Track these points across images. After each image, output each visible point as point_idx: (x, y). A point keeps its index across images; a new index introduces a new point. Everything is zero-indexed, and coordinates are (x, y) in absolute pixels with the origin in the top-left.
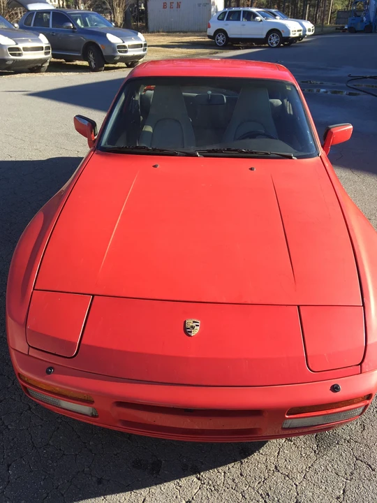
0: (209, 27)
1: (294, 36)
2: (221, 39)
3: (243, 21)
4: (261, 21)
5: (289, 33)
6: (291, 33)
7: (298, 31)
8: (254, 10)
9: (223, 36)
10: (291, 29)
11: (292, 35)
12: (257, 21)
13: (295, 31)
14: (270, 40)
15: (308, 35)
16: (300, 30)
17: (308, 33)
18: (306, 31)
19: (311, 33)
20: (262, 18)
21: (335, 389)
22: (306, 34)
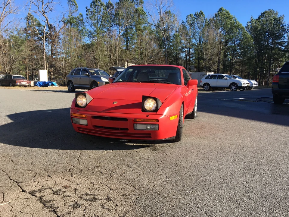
0: (201, 82)
1: (244, 86)
2: (207, 87)
3: (218, 79)
4: (227, 79)
5: (242, 85)
6: (243, 84)
7: (247, 84)
8: (223, 75)
9: (208, 86)
10: (243, 83)
11: (243, 85)
12: (224, 79)
13: (245, 84)
14: (232, 87)
15: (254, 87)
16: (248, 84)
17: (254, 86)
18: (253, 85)
19: (256, 86)
20: (227, 78)
21: (147, 116)
22: (253, 86)
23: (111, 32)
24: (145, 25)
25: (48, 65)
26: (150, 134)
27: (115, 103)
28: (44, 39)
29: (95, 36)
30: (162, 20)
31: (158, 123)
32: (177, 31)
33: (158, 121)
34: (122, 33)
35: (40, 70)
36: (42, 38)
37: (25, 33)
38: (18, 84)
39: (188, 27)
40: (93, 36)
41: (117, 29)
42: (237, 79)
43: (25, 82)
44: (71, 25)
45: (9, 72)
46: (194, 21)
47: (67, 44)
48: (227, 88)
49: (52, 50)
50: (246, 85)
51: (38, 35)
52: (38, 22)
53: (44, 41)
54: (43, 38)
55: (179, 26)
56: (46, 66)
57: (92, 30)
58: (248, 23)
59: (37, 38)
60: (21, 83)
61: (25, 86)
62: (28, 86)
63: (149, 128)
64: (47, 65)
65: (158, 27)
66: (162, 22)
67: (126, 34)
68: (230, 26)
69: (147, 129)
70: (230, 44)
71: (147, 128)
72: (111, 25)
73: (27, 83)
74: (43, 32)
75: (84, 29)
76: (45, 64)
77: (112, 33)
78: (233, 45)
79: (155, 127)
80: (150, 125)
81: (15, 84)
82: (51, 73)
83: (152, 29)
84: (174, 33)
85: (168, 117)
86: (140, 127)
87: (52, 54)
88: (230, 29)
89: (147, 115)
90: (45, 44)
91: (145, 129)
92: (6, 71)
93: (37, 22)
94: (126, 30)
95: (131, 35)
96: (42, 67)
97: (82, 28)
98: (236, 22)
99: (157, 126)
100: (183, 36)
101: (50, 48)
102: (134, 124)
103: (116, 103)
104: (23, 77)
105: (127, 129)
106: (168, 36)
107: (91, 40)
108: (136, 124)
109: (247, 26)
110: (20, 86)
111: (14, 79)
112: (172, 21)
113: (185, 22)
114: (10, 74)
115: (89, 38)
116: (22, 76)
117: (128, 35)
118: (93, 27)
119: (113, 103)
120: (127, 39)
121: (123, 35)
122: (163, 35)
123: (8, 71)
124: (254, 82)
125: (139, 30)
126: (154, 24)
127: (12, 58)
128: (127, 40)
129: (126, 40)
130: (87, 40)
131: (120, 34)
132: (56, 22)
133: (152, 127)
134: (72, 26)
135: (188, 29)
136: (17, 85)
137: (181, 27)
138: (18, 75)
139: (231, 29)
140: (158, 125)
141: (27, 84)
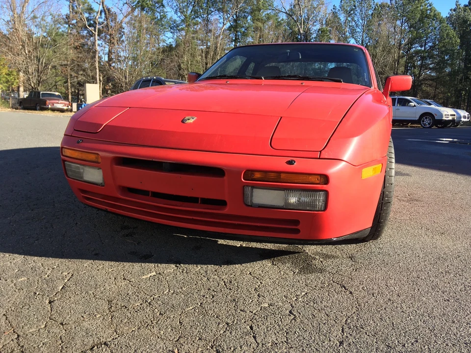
1: (447, 119)
3: (398, 106)
4: (415, 106)
5: (442, 117)
6: (444, 116)
7: (451, 115)
8: (409, 98)
10: (444, 113)
11: (444, 118)
12: (410, 106)
13: (448, 115)
14: (423, 121)
15: (463, 122)
16: (454, 115)
17: (463, 119)
18: (461, 118)
19: (466, 120)
20: (416, 104)
21: (290, 163)
22: (461, 121)
23: (209, 23)
24: (269, 12)
25: (103, 78)
26: (296, 222)
27: (188, 121)
28: (97, 33)
29: (182, 29)
30: (299, 4)
31: (325, 187)
32: (324, 23)
33: (326, 179)
34: (228, 25)
35: (87, 84)
36: (93, 32)
37: (66, 23)
38: (50, 106)
39: (342, 17)
40: (178, 30)
41: (220, 18)
42: (432, 106)
43: (61, 103)
44: (143, 9)
45: (36, 86)
46: (355, 6)
47: (136, 42)
48: (413, 122)
49: (110, 53)
50: (450, 118)
51: (88, 27)
52: (88, 6)
53: (96, 36)
54: (95, 31)
55: (327, 15)
56: (100, 80)
57: (178, 19)
58: (451, 10)
59: (86, 32)
60: (55, 105)
61: (62, 111)
62: (67, 110)
63: (293, 200)
64: (101, 78)
65: (291, 16)
66: (297, 7)
67: (234, 28)
68: (419, 16)
69: (288, 207)
70: (417, 47)
71: (286, 200)
72: (209, 12)
73: (65, 105)
74: (95, 22)
75: (165, 17)
76: (98, 75)
77: (210, 27)
78: (423, 49)
79: (315, 200)
80: (298, 193)
81: (45, 107)
82: (107, 91)
83: (279, 20)
84: (318, 27)
85: (357, 167)
86: (263, 197)
87: (110, 59)
88: (419, 20)
89: (290, 159)
90: (98, 42)
91: (280, 203)
92: (31, 85)
93: (86, 5)
94: (235, 21)
95: (243, 30)
96: (93, 80)
97: (161, 16)
98: (431, 9)
99: (321, 197)
100: (333, 32)
101: (107, 50)
102: (244, 186)
103: (191, 121)
104: (58, 96)
105: (223, 203)
106: (306, 33)
107: (175, 36)
108: (254, 187)
109: (448, 16)
110: (53, 110)
111: (43, 98)
112: (315, 6)
113: (338, 8)
114: (38, 89)
115: (171, 32)
116: (57, 94)
117: (238, 30)
118: (179, 14)
119: (183, 121)
120: (236, 35)
121: (230, 29)
122: (299, 29)
123: (34, 86)
124: (463, 113)
125: (258, 20)
126: (283, 10)
127: (42, 63)
128: (236, 38)
129: (234, 38)
130: (168, 38)
131: (225, 27)
132: (117, 5)
133: (305, 199)
134: (145, 12)
135: (342, 20)
136: (47, 109)
137: (330, 17)
138: (51, 91)
139: (421, 20)
140: (327, 193)
141: (65, 108)
